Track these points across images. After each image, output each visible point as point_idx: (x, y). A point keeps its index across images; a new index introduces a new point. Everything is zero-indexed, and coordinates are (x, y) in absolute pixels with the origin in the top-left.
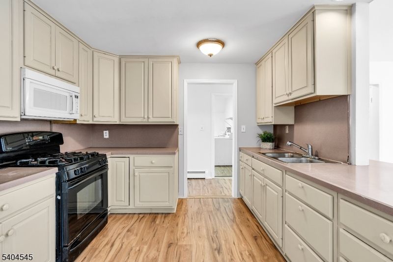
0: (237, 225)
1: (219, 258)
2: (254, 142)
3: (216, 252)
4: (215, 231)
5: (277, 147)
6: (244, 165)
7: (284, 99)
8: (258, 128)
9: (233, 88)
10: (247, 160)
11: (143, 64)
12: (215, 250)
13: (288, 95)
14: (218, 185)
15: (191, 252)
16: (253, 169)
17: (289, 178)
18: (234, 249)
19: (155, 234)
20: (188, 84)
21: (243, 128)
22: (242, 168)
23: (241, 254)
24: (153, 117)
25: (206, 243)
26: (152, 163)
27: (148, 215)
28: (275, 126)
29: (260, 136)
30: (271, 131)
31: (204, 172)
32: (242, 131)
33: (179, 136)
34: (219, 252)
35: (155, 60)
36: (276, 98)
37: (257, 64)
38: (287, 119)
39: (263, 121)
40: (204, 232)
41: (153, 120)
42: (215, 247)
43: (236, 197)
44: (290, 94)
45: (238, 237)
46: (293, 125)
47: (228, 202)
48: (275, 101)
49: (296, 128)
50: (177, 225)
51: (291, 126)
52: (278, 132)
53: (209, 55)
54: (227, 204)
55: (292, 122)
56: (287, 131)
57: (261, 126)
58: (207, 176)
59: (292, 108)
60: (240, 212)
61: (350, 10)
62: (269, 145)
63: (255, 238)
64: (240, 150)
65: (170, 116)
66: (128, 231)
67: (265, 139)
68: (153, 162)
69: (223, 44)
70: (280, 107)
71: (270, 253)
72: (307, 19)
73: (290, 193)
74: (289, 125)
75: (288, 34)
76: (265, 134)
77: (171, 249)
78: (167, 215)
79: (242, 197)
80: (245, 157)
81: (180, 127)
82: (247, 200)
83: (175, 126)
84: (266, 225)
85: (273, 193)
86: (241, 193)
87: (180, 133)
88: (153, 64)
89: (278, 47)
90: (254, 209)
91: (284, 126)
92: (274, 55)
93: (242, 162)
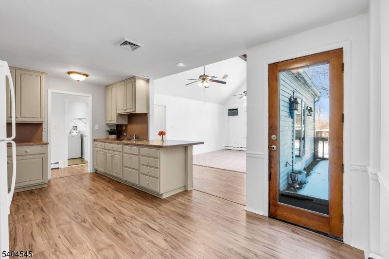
2: (103, 135)
5: (118, 137)
6: (97, 149)
8: (106, 126)
9: (90, 99)
10: (101, 145)
13: (124, 110)
14: (73, 170)
15: (74, 194)
16: (106, 149)
17: (126, 147)
18: (99, 187)
19: (40, 196)
20: (52, 92)
21: (96, 127)
22: (97, 152)
23: (103, 187)
24: (21, 117)
25: (82, 190)
26: (26, 152)
28: (117, 126)
29: (108, 131)
30: (115, 128)
31: (58, 163)
33: (43, 133)
35: (23, 72)
36: (118, 110)
37: (106, 87)
38: (124, 122)
40: (77, 187)
41: (19, 120)
43: (92, 172)
48: (118, 112)
49: (129, 126)
50: (55, 189)
51: (126, 125)
52: (119, 129)
53: (77, 80)
55: (126, 123)
56: (124, 128)
57: (108, 125)
58: (61, 166)
59: (127, 116)
61: (148, 81)
62: (114, 136)
63: (109, 182)
64: (94, 140)
65: (39, 117)
67: (111, 132)
68: (28, 151)
69: (87, 76)
70: (120, 116)
72: (133, 79)
73: (126, 153)
74: (125, 125)
75: (124, 81)
76: (111, 130)
77: (59, 196)
78: (41, 189)
79: (96, 170)
80: (99, 144)
81: (44, 126)
82: (101, 170)
83: (40, 125)
84: (114, 174)
85: (118, 156)
86: (96, 167)
87: (44, 130)
88: (21, 75)
89: (120, 84)
90: (106, 171)
91: (121, 126)
92: (117, 87)
93: (97, 148)
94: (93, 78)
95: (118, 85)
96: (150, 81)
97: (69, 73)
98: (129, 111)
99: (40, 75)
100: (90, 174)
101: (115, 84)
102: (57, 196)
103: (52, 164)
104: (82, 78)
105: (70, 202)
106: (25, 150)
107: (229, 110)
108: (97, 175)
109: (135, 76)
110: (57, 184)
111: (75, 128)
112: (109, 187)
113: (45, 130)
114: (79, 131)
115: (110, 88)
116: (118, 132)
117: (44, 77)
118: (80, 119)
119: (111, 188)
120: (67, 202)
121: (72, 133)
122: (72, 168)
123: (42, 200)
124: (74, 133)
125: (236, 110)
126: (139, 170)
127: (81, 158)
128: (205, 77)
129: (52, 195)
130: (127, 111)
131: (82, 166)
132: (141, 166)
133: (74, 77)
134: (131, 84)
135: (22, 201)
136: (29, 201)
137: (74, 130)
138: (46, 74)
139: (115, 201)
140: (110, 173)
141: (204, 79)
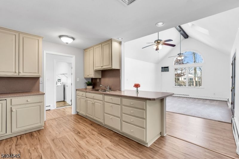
0: (82, 123)
1: (81, 135)
2: (83, 86)
3: (78, 134)
4: (73, 128)
5: (93, 88)
7: (100, 68)
8: (85, 80)
9: (73, 60)
10: (82, 94)
11: (14, 36)
12: (78, 133)
13: (101, 67)
14: (60, 111)
15: (67, 138)
16: (87, 98)
17: (106, 97)
18: (85, 131)
19: (39, 140)
20: (46, 53)
22: (79, 99)
23: (89, 131)
24: (23, 72)
25: (72, 133)
26: (27, 101)
27: (25, 135)
28: (92, 79)
29: (86, 83)
30: (90, 81)
31: (50, 106)
32: (78, 81)
33: (40, 84)
34: (79, 133)
35: (25, 36)
36: (95, 67)
37: (85, 50)
38: (99, 76)
39: (88, 76)
40: (68, 130)
41: (22, 75)
42: (77, 132)
44: (103, 67)
45: (85, 127)
46: (101, 78)
47: (72, 117)
48: (95, 68)
50: (50, 132)
52: (94, 81)
53: (66, 43)
54: (72, 118)
56: (98, 81)
57: (86, 79)
58: (52, 108)
59: (101, 72)
60: (80, 119)
61: (120, 43)
62: (91, 87)
63: (91, 125)
64: (76, 90)
65: (37, 72)
66: (16, 145)
67: (89, 84)
68: (29, 100)
69: (74, 39)
70: (96, 71)
71: (99, 127)
72: (109, 42)
73: (106, 102)
74: (99, 78)
75: (101, 43)
76: (88, 82)
77: (55, 141)
78: (39, 131)
79: (78, 113)
80: (81, 93)
81: (41, 79)
82: (82, 113)
83: (37, 78)
84: (95, 118)
85: (98, 104)
86: (78, 111)
87: (40, 82)
88: (23, 38)
89: (97, 47)
90: (87, 115)
91: (96, 79)
92: (94, 49)
93: (79, 96)
94: (78, 41)
95: (94, 48)
96: (122, 43)
97: (60, 37)
98: (105, 67)
99: (38, 38)
100: (74, 115)
101: (93, 47)
102: (53, 140)
103: (46, 106)
104: (70, 41)
105: (65, 149)
106: (27, 100)
107: (162, 68)
108: (80, 117)
109: (112, 39)
110: (51, 126)
111: (59, 80)
112: (93, 130)
113: (42, 82)
114: (63, 83)
115: (88, 50)
116: (93, 83)
117: (41, 40)
118: (64, 74)
119: (96, 132)
120: (62, 149)
121: (58, 84)
122: (59, 110)
123: (41, 145)
124: (59, 84)
125: (168, 67)
126: (121, 118)
127: (64, 101)
128: (159, 41)
129: (48, 139)
130: (102, 68)
131: (66, 108)
132: (123, 114)
133: (64, 40)
134: (108, 45)
135: (24, 146)
136: (30, 147)
137: (59, 81)
138: (43, 38)
139: (105, 148)
140: (91, 117)
141: (159, 43)
